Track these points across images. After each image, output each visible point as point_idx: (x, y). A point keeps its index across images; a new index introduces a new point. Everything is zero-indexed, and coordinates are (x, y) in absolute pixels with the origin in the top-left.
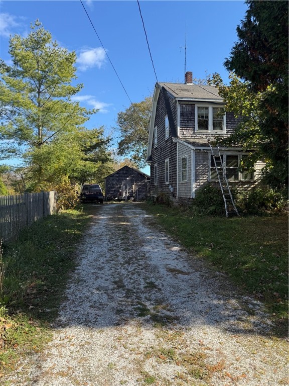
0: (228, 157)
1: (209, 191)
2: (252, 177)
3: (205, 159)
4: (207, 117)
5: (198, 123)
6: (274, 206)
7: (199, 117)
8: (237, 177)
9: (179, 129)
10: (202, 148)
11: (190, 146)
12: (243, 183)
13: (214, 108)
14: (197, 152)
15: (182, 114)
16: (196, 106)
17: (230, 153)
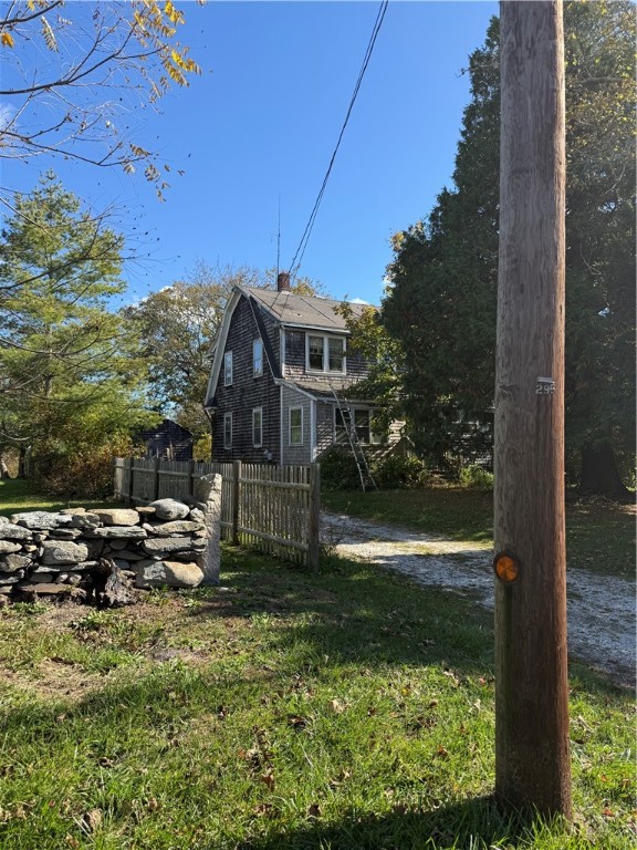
0: (357, 412)
1: (337, 458)
2: (385, 439)
3: (329, 413)
4: (322, 351)
5: (311, 361)
6: (415, 478)
7: (311, 350)
8: (367, 440)
9: (284, 367)
10: (325, 400)
11: (308, 395)
12: (375, 448)
13: (330, 340)
14: (319, 404)
15: (288, 345)
16: (307, 334)
17: (359, 407)
